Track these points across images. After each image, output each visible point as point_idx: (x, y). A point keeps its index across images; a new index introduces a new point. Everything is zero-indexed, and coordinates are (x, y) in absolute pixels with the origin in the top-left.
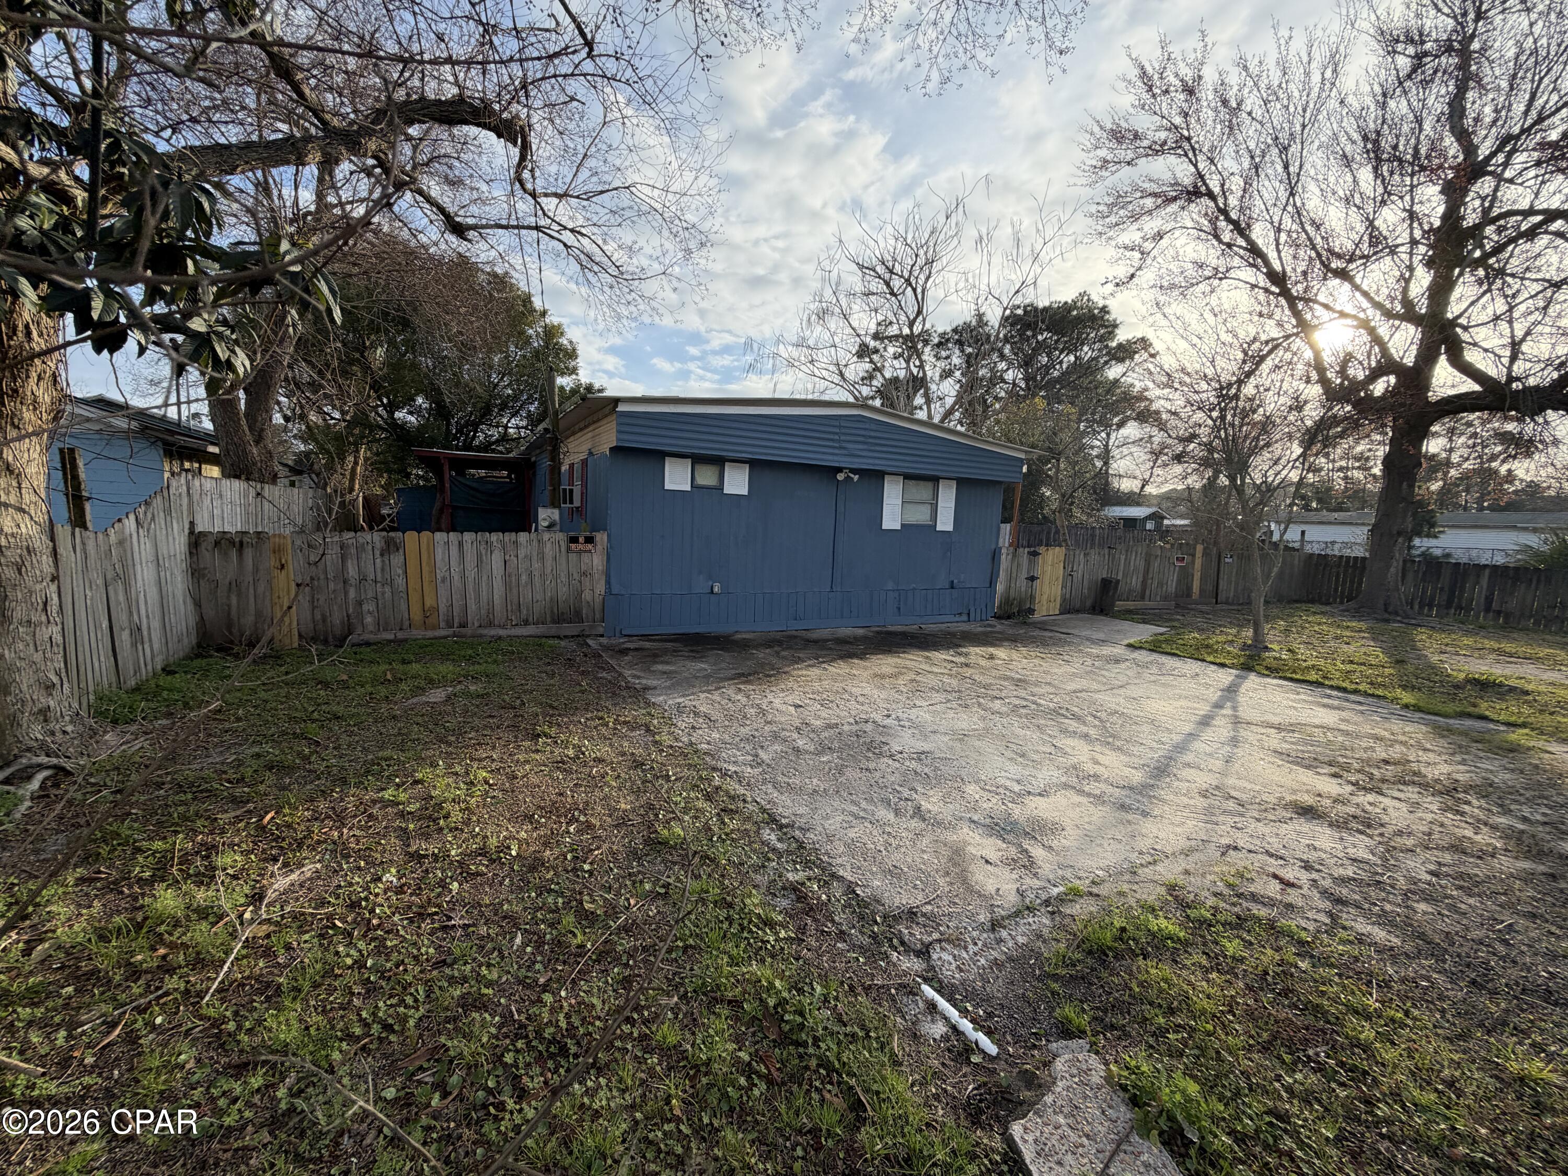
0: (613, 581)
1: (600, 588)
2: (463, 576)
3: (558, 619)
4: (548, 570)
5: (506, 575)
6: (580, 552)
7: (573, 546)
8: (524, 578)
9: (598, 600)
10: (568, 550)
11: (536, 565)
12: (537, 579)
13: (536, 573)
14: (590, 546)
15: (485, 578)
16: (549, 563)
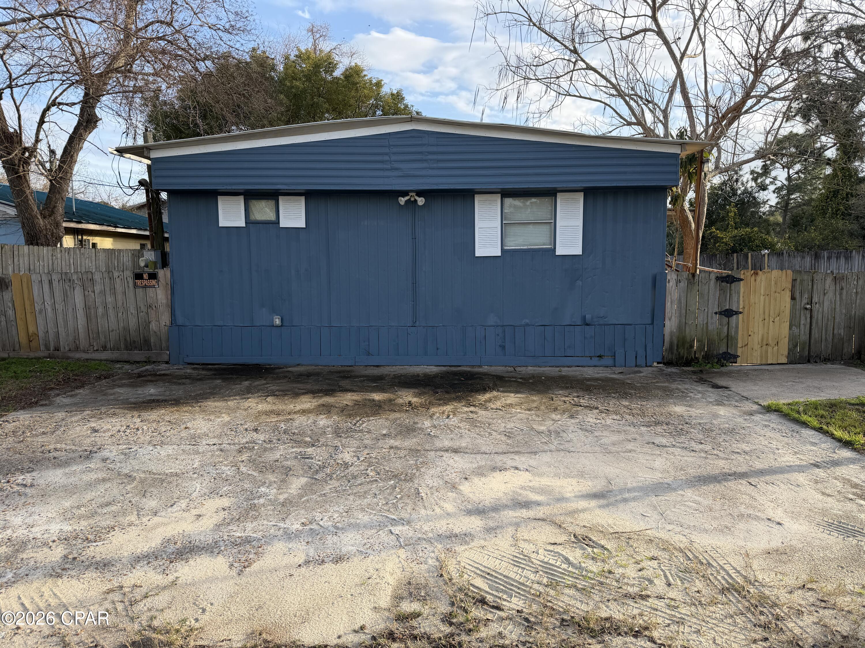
0: (178, 313)
1: (165, 319)
2: (54, 309)
3: (131, 346)
4: (120, 304)
5: (87, 307)
6: (145, 287)
7: (139, 282)
8: (100, 311)
9: (164, 330)
10: (135, 286)
11: (110, 299)
12: (111, 312)
13: (110, 306)
14: (153, 282)
15: (70, 310)
16: (120, 297)
